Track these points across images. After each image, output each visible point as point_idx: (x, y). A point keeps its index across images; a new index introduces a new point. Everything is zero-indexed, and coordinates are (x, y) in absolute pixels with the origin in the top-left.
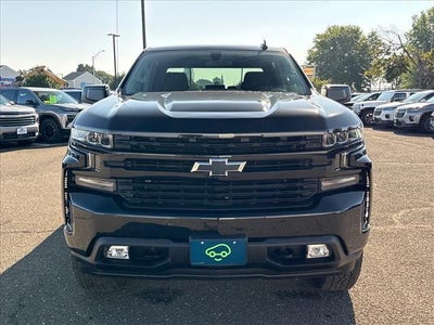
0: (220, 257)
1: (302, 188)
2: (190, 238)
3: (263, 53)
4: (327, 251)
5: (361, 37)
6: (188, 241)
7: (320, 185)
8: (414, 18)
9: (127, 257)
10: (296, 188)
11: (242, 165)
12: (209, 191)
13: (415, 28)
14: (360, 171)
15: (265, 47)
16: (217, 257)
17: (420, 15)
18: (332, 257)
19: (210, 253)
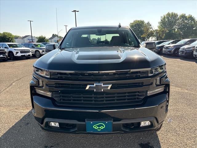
0: (100, 129)
1: (138, 95)
2: (86, 120)
3: (120, 29)
4: (150, 123)
5: (145, 23)
6: (85, 121)
7: (146, 93)
8: (161, 17)
9: (59, 126)
10: (136, 95)
11: (110, 86)
12: (95, 98)
13: (162, 20)
14: (164, 85)
15: (120, 26)
16: (98, 129)
17: (163, 16)
18: (152, 125)
19: (95, 127)
